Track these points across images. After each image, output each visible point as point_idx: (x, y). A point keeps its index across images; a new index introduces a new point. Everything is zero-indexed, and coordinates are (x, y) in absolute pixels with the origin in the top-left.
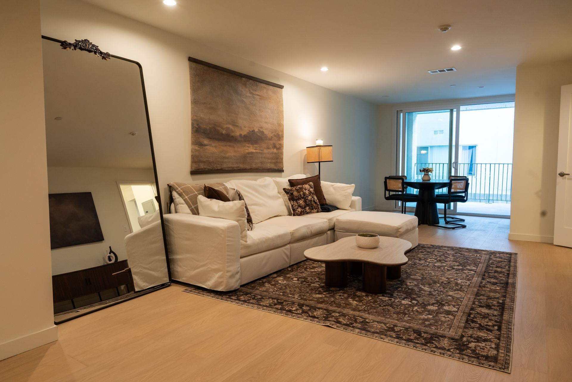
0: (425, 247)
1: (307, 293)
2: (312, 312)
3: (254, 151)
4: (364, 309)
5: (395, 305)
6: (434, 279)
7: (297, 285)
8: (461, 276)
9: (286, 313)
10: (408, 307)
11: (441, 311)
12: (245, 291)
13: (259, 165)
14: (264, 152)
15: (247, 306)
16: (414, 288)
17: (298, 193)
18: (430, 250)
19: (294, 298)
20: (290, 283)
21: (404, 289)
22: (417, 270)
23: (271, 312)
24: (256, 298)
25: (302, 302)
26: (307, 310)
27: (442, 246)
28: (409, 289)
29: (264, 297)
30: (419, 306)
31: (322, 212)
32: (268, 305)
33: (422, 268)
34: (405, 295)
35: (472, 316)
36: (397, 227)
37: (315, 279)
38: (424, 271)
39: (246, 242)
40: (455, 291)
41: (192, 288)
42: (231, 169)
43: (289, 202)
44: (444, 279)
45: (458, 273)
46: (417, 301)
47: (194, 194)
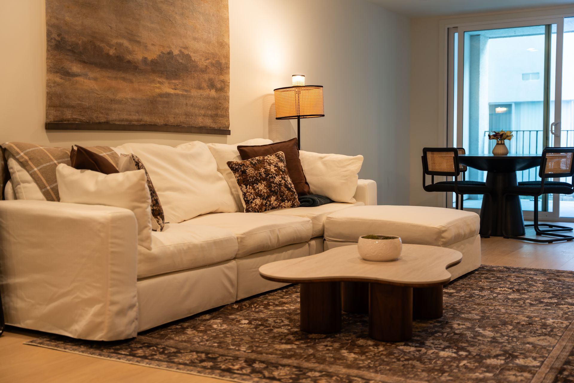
0: (494, 271)
1: (264, 342)
2: (271, 371)
3: (172, 92)
4: (368, 365)
5: (426, 358)
6: (503, 319)
7: (246, 331)
8: (554, 313)
9: (221, 373)
10: (450, 362)
11: (510, 366)
12: (147, 341)
13: (182, 119)
14: (192, 94)
15: (148, 365)
16: (465, 332)
17: (255, 170)
18: (502, 275)
19: (239, 350)
20: (235, 328)
21: (445, 334)
22: (475, 304)
23: (192, 373)
24: (166, 352)
25: (254, 356)
26: (260, 369)
27: (525, 269)
28: (455, 334)
29: (181, 350)
30: (470, 359)
31: (300, 206)
32: (188, 362)
33: (483, 301)
34: (447, 344)
35: (566, 373)
36: (439, 229)
37: (283, 321)
38: (486, 306)
39: (149, 249)
40: (539, 336)
41: (45, 339)
42: (126, 123)
43: (239, 188)
44: (522, 319)
45: (549, 309)
46: (468, 351)
47: (51, 163)
